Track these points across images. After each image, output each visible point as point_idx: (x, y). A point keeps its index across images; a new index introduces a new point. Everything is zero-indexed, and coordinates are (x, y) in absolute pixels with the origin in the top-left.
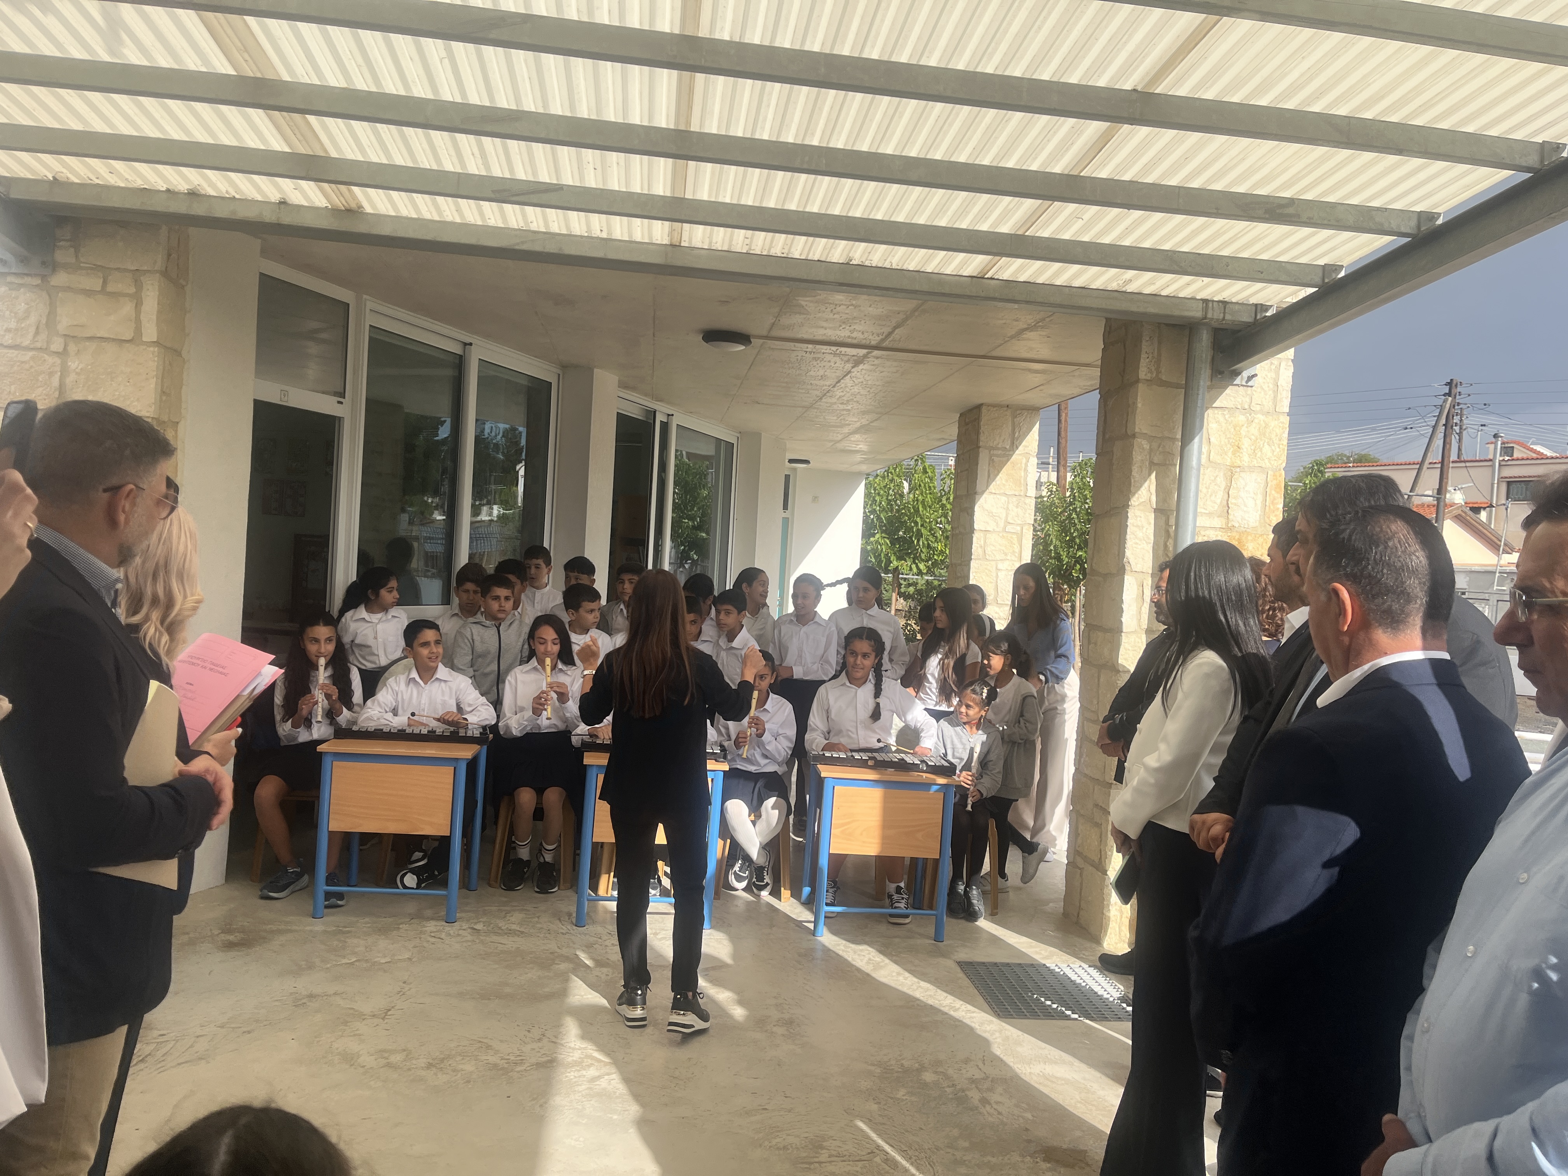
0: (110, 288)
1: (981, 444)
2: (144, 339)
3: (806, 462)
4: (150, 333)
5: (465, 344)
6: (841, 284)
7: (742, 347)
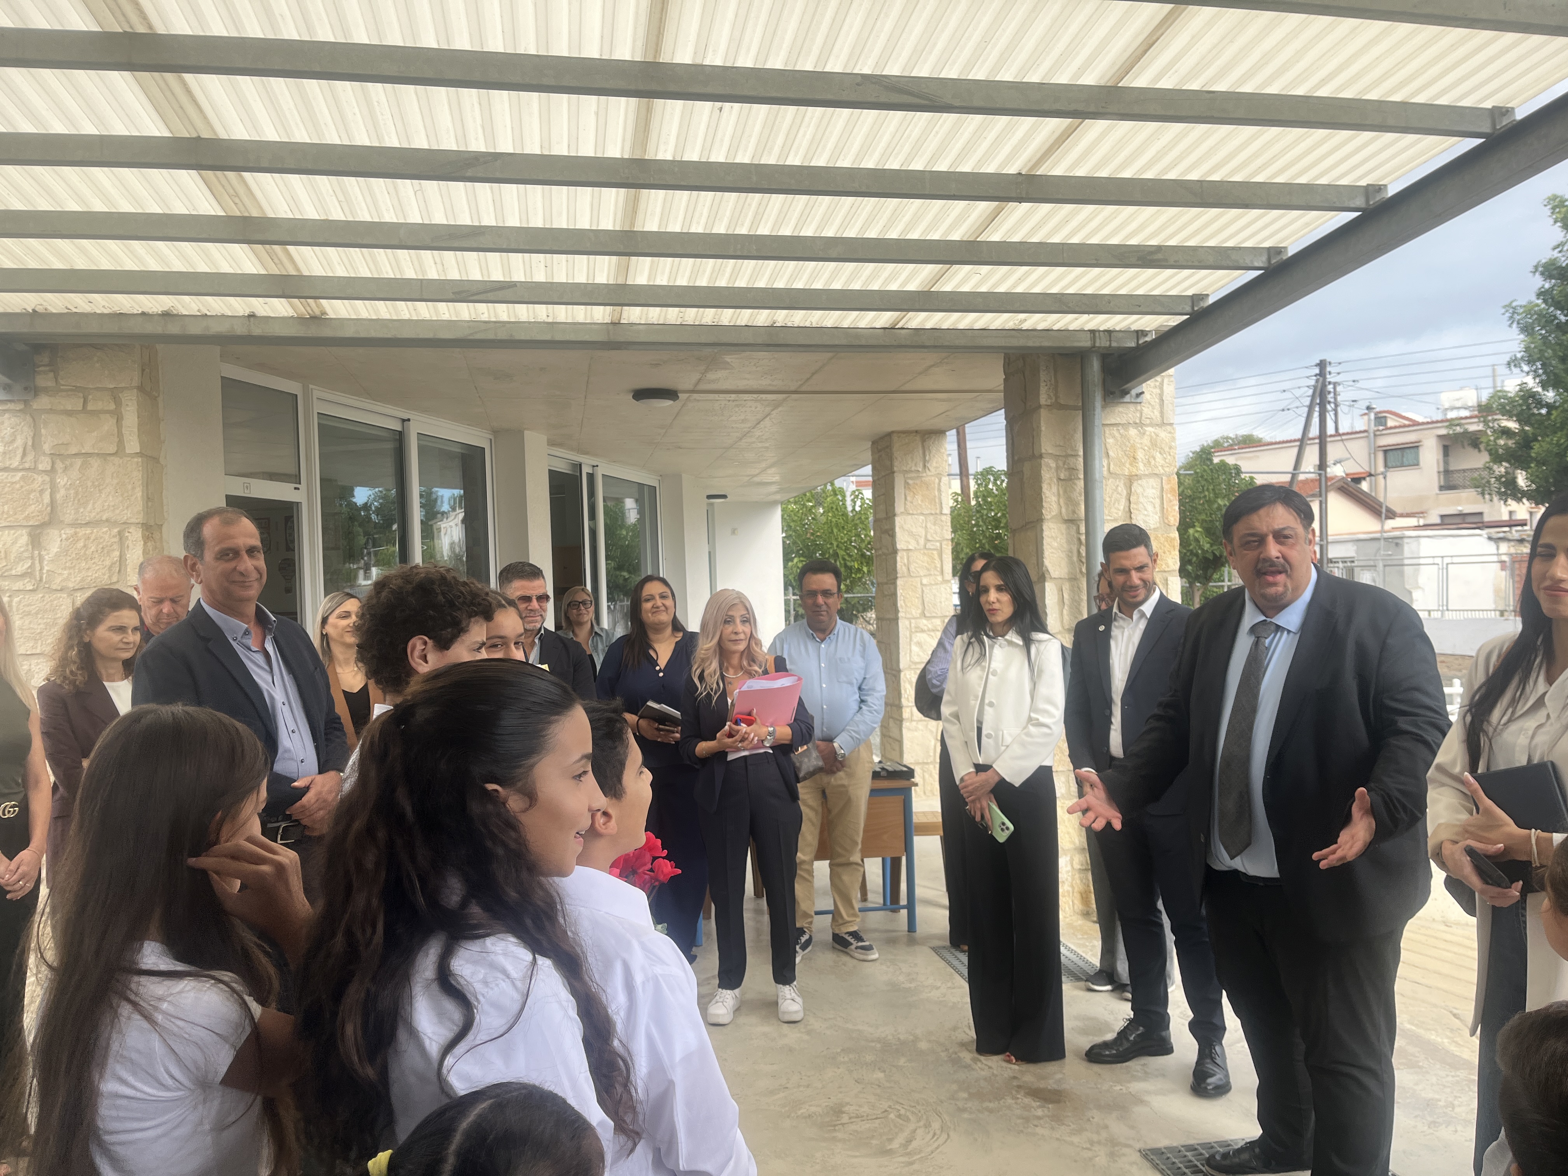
0: (90, 407)
1: (895, 469)
2: (128, 451)
3: (724, 497)
4: (133, 445)
5: (404, 421)
6: (769, 345)
7: (671, 402)
